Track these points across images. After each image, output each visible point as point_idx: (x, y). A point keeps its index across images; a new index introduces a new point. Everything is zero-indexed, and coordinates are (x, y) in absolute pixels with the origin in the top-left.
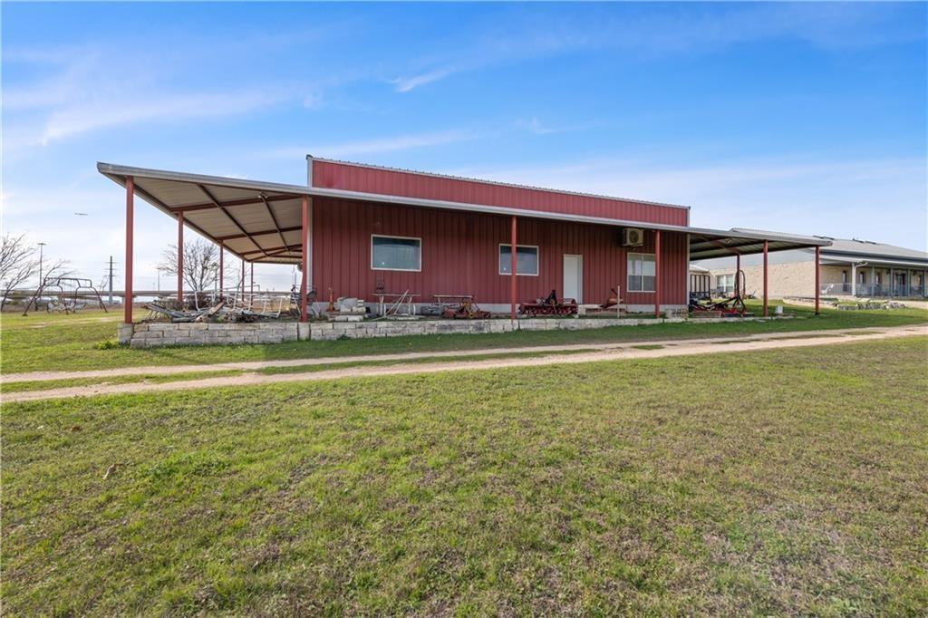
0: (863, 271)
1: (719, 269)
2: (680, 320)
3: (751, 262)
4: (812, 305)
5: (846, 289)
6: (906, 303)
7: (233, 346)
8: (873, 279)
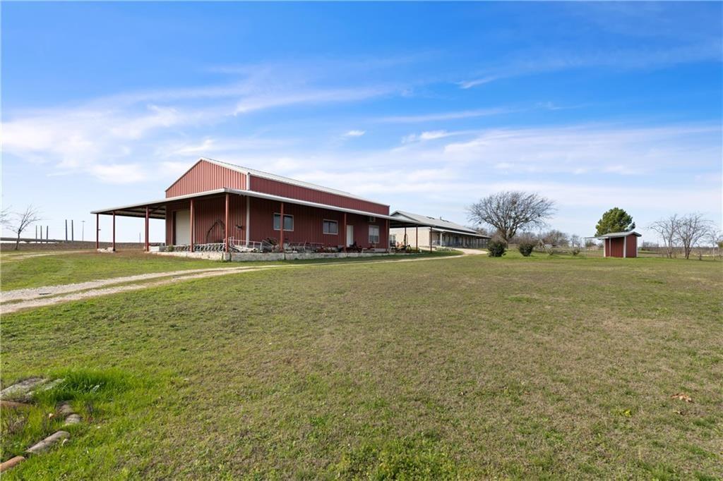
0: (445, 234)
1: (397, 234)
2: (393, 254)
3: (411, 231)
4: (429, 249)
5: (439, 243)
6: (456, 249)
7: (263, 261)
8: (447, 238)
